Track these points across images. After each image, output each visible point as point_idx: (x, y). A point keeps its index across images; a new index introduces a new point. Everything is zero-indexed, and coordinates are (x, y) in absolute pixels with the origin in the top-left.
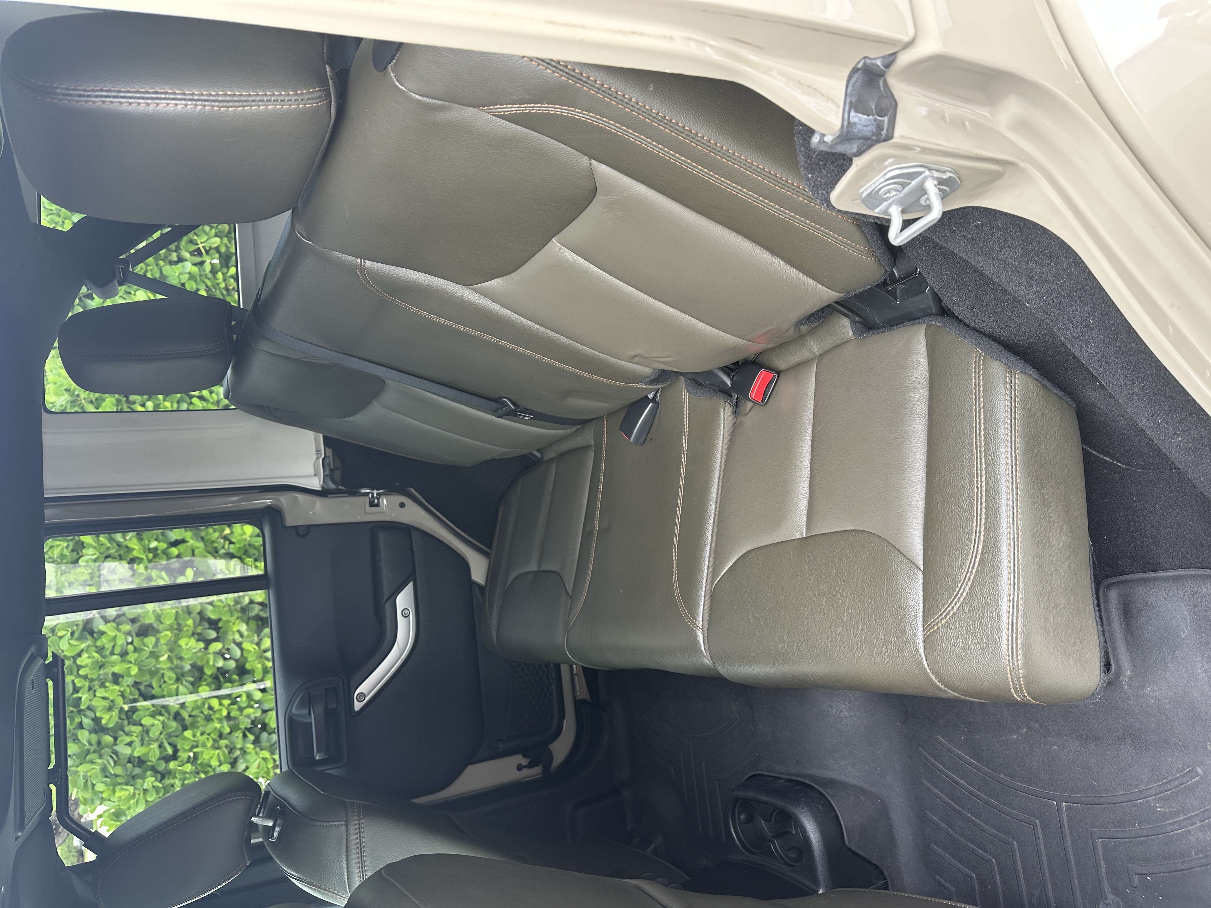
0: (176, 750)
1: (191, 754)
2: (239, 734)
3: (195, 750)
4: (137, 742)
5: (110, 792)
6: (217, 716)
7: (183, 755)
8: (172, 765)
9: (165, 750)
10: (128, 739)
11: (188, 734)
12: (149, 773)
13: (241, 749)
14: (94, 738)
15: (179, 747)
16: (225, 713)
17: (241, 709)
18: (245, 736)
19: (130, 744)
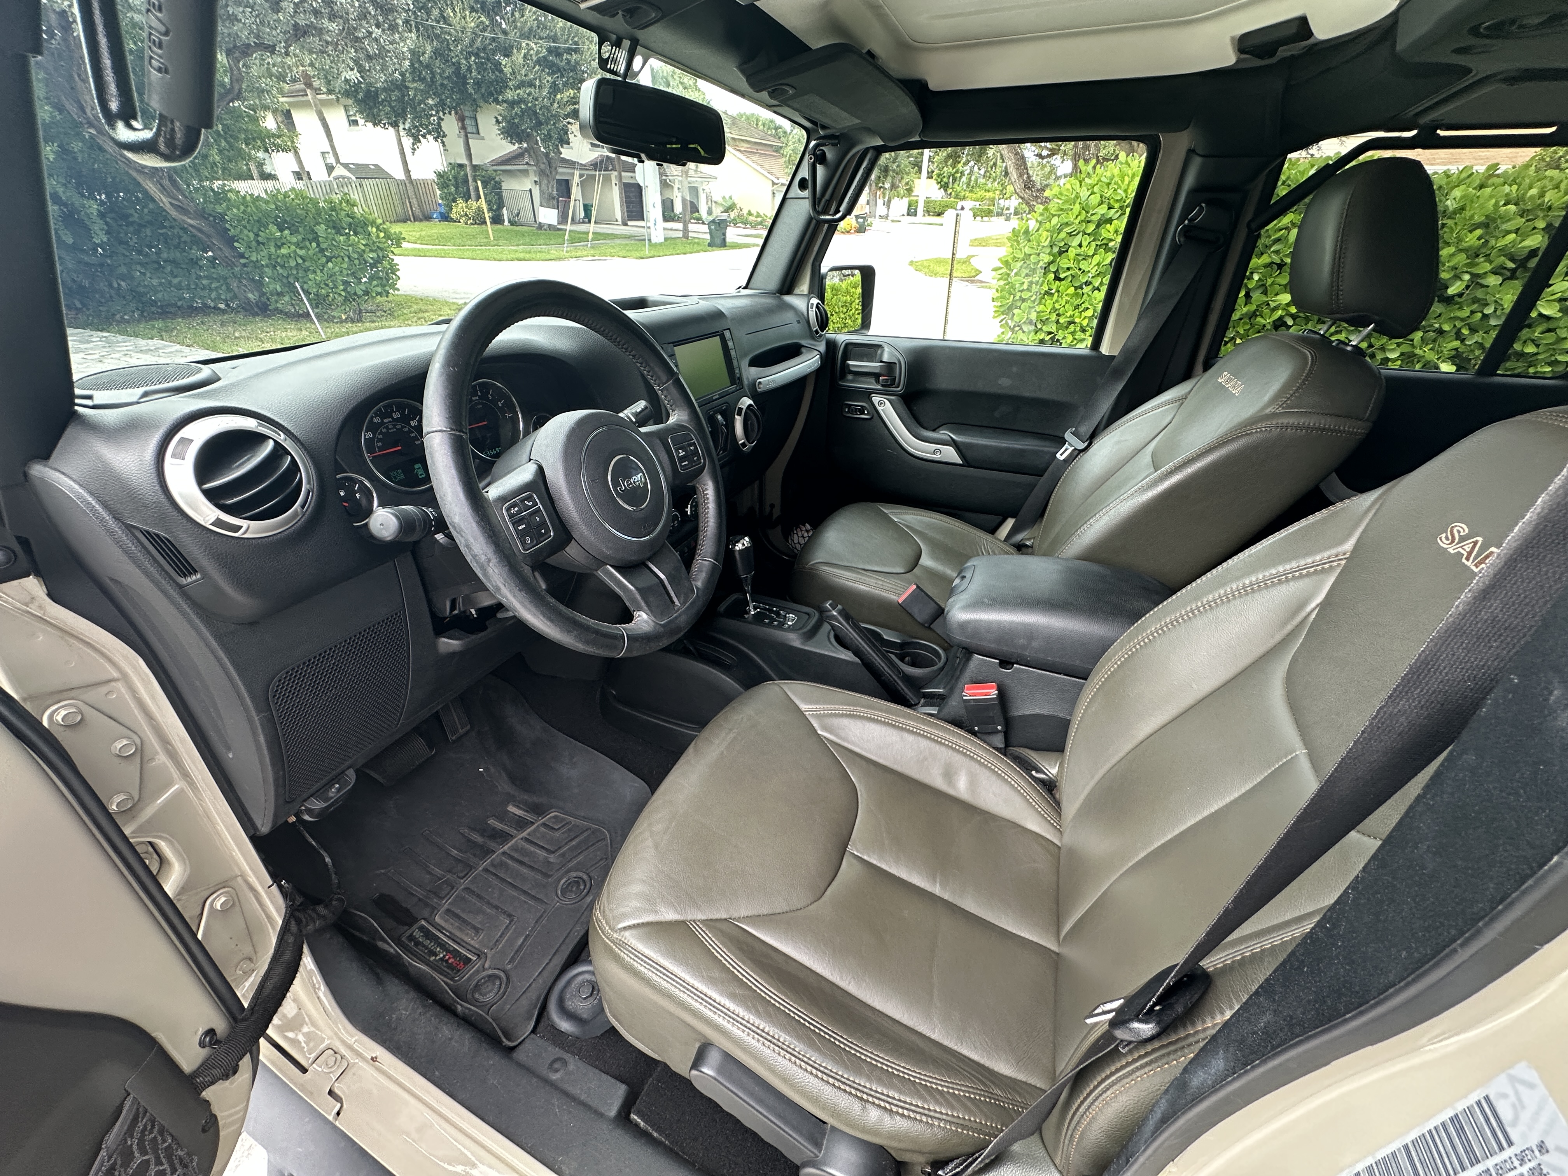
0: (1060, 280)
1: (1053, 291)
2: (1054, 329)
3: (1056, 294)
4: (1079, 251)
5: (1048, 228)
6: (1077, 314)
7: (1055, 286)
8: (1052, 276)
9: (1064, 272)
10: (1084, 244)
11: (1071, 290)
12: (1052, 258)
13: (1041, 329)
14: (1095, 218)
15: (1063, 282)
16: (1077, 320)
17: (1073, 333)
18: (1050, 333)
19: (1080, 246)
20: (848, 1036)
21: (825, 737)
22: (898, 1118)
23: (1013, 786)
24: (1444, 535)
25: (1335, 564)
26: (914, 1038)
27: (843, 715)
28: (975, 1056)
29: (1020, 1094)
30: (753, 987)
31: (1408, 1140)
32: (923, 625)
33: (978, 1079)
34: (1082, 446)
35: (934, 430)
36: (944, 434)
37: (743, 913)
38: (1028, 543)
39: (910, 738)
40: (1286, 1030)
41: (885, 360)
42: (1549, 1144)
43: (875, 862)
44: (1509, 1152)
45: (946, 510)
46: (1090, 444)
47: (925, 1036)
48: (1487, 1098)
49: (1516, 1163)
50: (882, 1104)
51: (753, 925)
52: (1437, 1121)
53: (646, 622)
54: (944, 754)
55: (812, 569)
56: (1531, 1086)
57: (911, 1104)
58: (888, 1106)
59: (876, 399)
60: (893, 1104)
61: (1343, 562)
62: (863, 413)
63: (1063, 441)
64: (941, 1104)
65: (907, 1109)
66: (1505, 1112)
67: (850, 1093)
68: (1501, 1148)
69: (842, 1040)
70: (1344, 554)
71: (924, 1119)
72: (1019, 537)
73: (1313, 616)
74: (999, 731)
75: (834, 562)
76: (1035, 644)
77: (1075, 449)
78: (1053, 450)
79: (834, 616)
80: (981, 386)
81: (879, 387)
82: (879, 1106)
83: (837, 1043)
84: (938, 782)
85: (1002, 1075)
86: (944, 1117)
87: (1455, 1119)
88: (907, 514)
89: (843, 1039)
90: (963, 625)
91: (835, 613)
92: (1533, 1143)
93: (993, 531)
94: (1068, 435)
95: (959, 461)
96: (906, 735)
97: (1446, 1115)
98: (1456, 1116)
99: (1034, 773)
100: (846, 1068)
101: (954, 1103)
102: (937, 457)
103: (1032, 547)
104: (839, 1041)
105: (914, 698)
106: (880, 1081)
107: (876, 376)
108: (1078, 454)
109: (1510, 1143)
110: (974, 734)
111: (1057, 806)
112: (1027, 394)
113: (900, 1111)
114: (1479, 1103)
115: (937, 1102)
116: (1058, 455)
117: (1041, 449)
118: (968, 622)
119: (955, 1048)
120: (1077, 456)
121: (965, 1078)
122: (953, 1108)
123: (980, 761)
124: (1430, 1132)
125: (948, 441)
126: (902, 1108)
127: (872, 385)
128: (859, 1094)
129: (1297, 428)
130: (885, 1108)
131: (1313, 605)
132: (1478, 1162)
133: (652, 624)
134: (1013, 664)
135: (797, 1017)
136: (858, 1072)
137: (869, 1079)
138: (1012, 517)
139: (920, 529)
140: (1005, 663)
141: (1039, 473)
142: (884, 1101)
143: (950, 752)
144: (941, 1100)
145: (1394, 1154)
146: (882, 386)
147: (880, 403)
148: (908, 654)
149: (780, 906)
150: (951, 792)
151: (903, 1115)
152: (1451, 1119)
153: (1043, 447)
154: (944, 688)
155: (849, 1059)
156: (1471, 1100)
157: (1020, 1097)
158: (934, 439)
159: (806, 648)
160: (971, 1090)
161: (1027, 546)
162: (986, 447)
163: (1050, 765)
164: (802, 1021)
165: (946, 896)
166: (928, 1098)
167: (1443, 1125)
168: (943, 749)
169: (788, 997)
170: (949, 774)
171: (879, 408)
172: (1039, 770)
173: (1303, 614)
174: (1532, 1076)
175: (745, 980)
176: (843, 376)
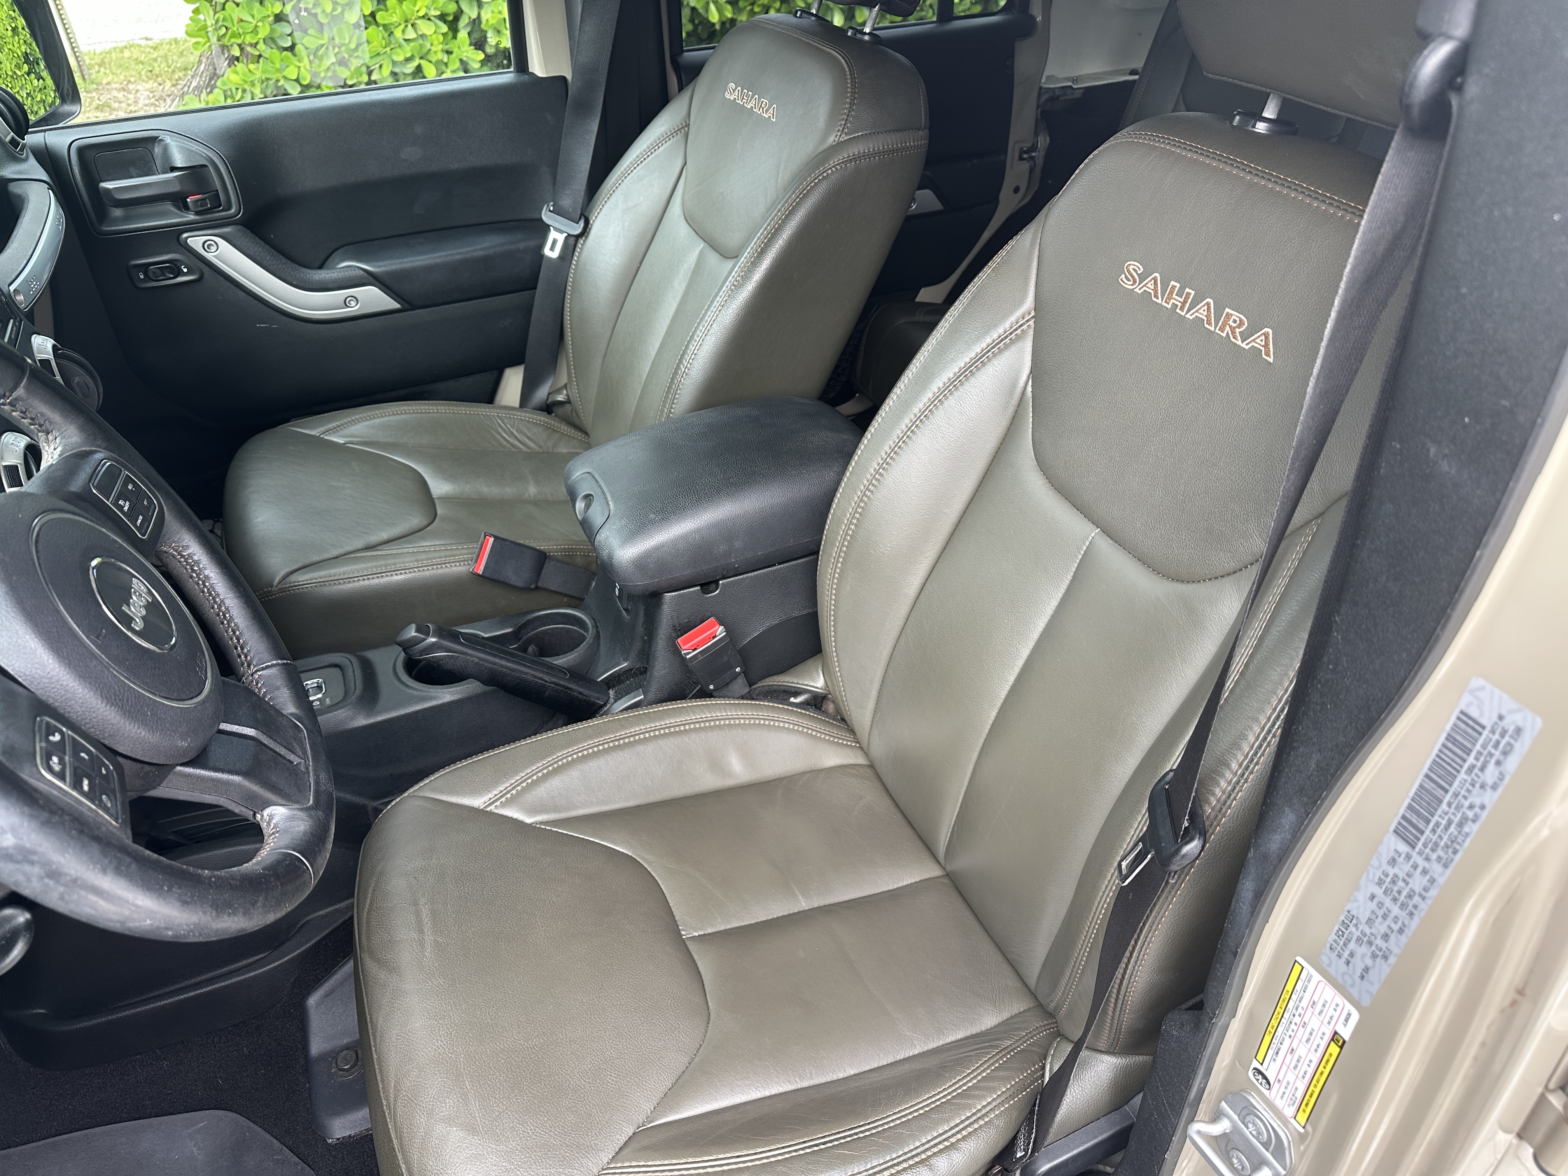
20: (864, 1119)
21: (541, 823)
22: (962, 1145)
23: (788, 729)
24: (1123, 276)
25: (1025, 327)
26: (907, 1067)
27: (545, 777)
28: (961, 1035)
29: (1019, 1029)
30: (742, 1165)
31: (1425, 770)
32: (526, 590)
33: (986, 1047)
34: (577, 229)
35: (321, 267)
36: (347, 266)
37: (647, 1107)
38: (560, 398)
39: (648, 749)
40: (1337, 756)
41: (179, 164)
42: (1504, 713)
43: (722, 928)
44: (1485, 733)
45: (402, 392)
46: (587, 222)
47: (909, 1058)
48: (1462, 712)
49: (1491, 736)
50: (941, 1147)
51: (671, 1109)
52: (1438, 746)
53: (291, 818)
54: (694, 741)
55: (282, 590)
56: (1482, 688)
57: (962, 1122)
58: (946, 1143)
59: (196, 242)
60: (949, 1137)
61: (1031, 323)
62: (180, 273)
63: (545, 229)
64: (983, 1097)
65: (963, 1129)
66: (1474, 712)
67: (911, 1167)
68: (1480, 734)
69: (862, 1129)
70: (1029, 314)
71: (982, 1122)
72: (542, 393)
73: (1029, 389)
74: (739, 674)
75: (315, 558)
76: (737, 544)
77: (569, 235)
78: (532, 243)
79: (434, 644)
80: (373, 170)
81: (191, 217)
82: (941, 1151)
83: (861, 1135)
84: (709, 782)
85: (991, 1028)
86: (994, 1104)
87: (1449, 738)
88: (354, 422)
89: (863, 1127)
90: (641, 563)
91: (434, 640)
92: (1495, 718)
93: (489, 396)
94: (547, 217)
95: (394, 305)
96: (640, 748)
97: (1442, 739)
98: (1449, 735)
99: (792, 700)
100: (889, 1149)
101: (991, 1084)
102: (354, 309)
103: (568, 402)
104: (862, 1132)
105: (601, 696)
106: (924, 1130)
107: (179, 200)
108: (576, 242)
109: (1484, 727)
110: (710, 695)
111: (842, 721)
112: (455, 166)
113: (959, 1136)
114: (1459, 718)
115: (980, 1098)
116: (547, 252)
117: (513, 247)
118: (647, 555)
119: (941, 1043)
120: (575, 246)
121: (978, 1057)
122: (994, 1090)
123: (740, 724)
124: (1438, 756)
125: (361, 277)
126: (958, 1132)
127: (177, 218)
128: (917, 1159)
129: (869, 155)
130: (946, 1147)
131: (1024, 377)
132: (1471, 751)
133: (302, 814)
134: (716, 582)
135: (808, 1150)
136: (900, 1141)
137: (914, 1138)
138: (514, 363)
139: (389, 440)
140: (707, 585)
141: (531, 283)
142: (940, 1143)
143: (703, 735)
144: (980, 1093)
145: (1421, 786)
146: (197, 213)
147: (206, 246)
148: (529, 642)
149: (679, 1061)
150: (730, 782)
151: (964, 1138)
152: (1447, 739)
153: (519, 243)
154: (625, 660)
155: (883, 1138)
156: (1453, 719)
157: (1022, 1031)
158: (335, 281)
159: (380, 718)
160: (992, 1061)
161: (561, 403)
162: (428, 269)
163: (813, 680)
164: (816, 1148)
165: (816, 903)
166: (970, 1102)
167: (1444, 745)
168: (693, 736)
169: (784, 1141)
170: (717, 765)
171: (210, 256)
172: (797, 693)
173: (1019, 390)
174: (1481, 682)
175: (726, 1168)
176: (103, 215)
